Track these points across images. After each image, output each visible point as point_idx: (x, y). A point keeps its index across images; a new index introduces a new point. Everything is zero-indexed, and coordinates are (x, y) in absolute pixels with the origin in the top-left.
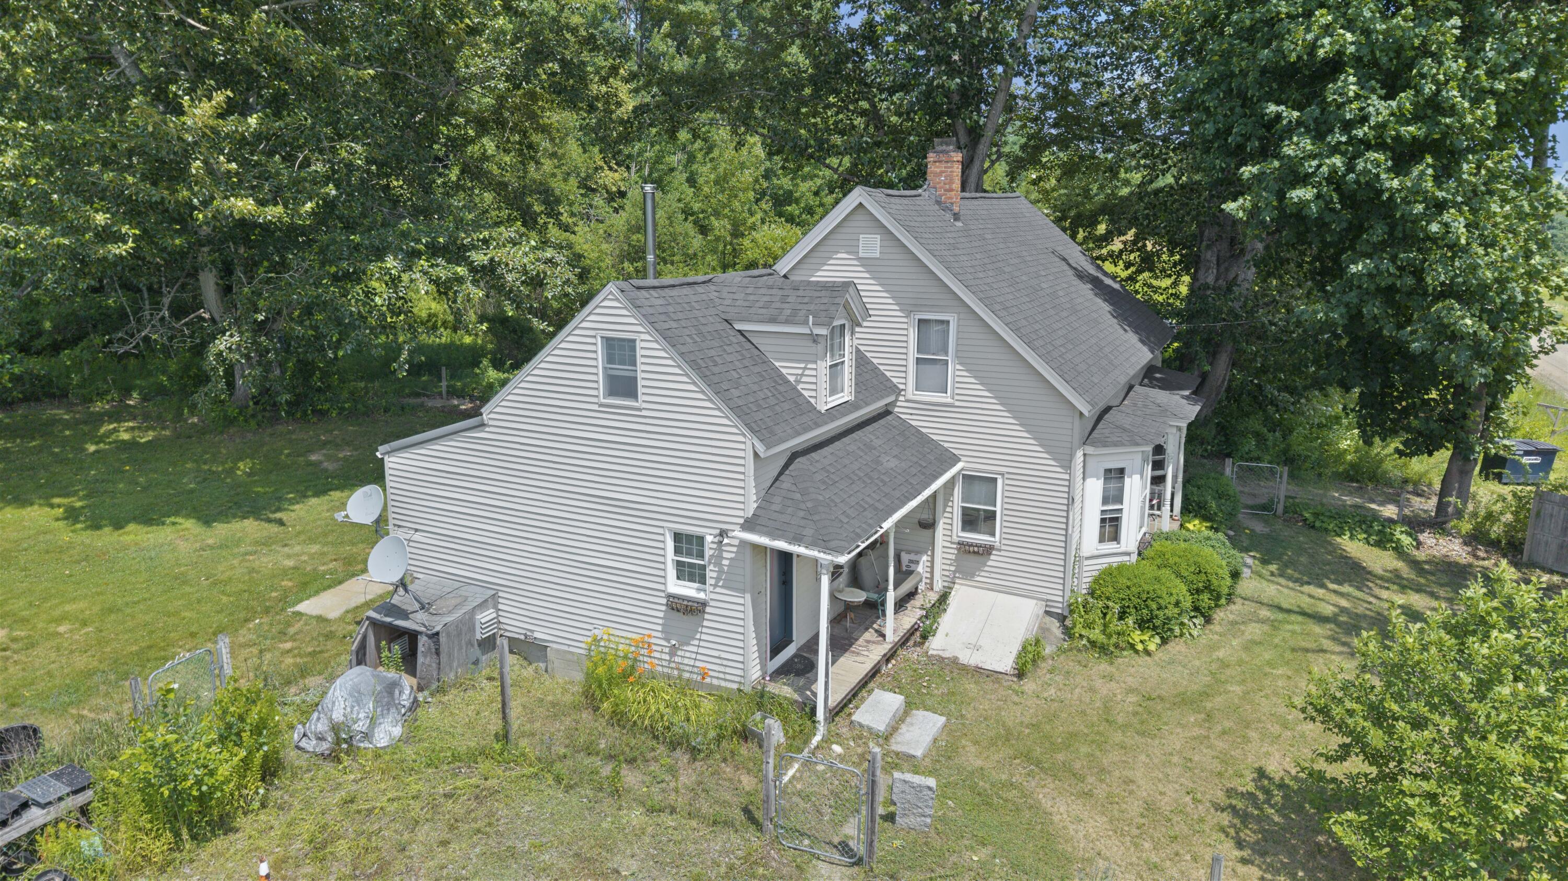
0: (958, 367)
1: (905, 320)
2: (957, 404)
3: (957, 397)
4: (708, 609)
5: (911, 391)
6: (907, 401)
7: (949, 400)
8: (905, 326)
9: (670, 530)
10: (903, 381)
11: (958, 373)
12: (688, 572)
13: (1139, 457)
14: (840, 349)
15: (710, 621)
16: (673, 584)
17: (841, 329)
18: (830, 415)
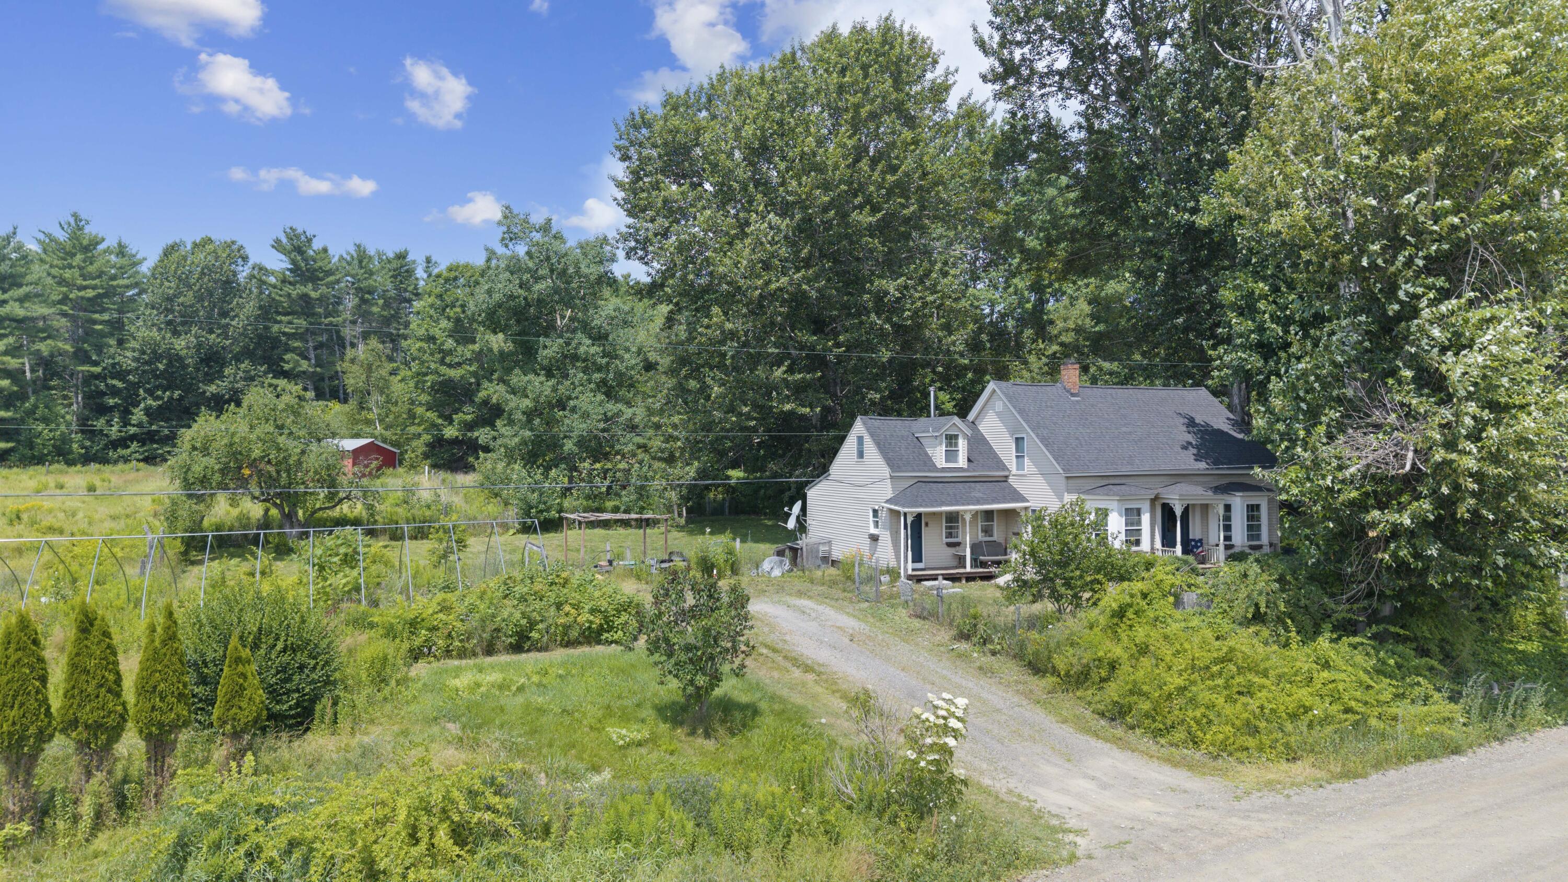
0: (1028, 458)
1: (1010, 438)
2: (1028, 475)
3: (1028, 472)
4: (880, 538)
5: (1014, 471)
6: (1013, 476)
7: (1026, 474)
8: (1010, 440)
9: (872, 509)
10: (1012, 468)
11: (1028, 461)
12: (876, 524)
13: (1116, 503)
14: (956, 445)
15: (880, 543)
16: (873, 531)
17: (956, 437)
18: (944, 470)
